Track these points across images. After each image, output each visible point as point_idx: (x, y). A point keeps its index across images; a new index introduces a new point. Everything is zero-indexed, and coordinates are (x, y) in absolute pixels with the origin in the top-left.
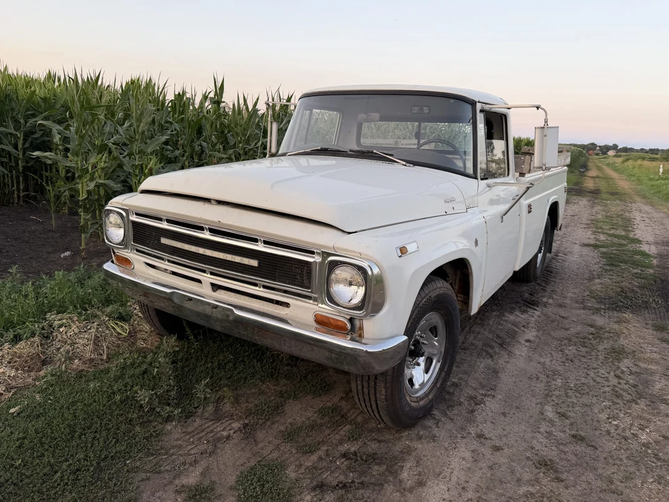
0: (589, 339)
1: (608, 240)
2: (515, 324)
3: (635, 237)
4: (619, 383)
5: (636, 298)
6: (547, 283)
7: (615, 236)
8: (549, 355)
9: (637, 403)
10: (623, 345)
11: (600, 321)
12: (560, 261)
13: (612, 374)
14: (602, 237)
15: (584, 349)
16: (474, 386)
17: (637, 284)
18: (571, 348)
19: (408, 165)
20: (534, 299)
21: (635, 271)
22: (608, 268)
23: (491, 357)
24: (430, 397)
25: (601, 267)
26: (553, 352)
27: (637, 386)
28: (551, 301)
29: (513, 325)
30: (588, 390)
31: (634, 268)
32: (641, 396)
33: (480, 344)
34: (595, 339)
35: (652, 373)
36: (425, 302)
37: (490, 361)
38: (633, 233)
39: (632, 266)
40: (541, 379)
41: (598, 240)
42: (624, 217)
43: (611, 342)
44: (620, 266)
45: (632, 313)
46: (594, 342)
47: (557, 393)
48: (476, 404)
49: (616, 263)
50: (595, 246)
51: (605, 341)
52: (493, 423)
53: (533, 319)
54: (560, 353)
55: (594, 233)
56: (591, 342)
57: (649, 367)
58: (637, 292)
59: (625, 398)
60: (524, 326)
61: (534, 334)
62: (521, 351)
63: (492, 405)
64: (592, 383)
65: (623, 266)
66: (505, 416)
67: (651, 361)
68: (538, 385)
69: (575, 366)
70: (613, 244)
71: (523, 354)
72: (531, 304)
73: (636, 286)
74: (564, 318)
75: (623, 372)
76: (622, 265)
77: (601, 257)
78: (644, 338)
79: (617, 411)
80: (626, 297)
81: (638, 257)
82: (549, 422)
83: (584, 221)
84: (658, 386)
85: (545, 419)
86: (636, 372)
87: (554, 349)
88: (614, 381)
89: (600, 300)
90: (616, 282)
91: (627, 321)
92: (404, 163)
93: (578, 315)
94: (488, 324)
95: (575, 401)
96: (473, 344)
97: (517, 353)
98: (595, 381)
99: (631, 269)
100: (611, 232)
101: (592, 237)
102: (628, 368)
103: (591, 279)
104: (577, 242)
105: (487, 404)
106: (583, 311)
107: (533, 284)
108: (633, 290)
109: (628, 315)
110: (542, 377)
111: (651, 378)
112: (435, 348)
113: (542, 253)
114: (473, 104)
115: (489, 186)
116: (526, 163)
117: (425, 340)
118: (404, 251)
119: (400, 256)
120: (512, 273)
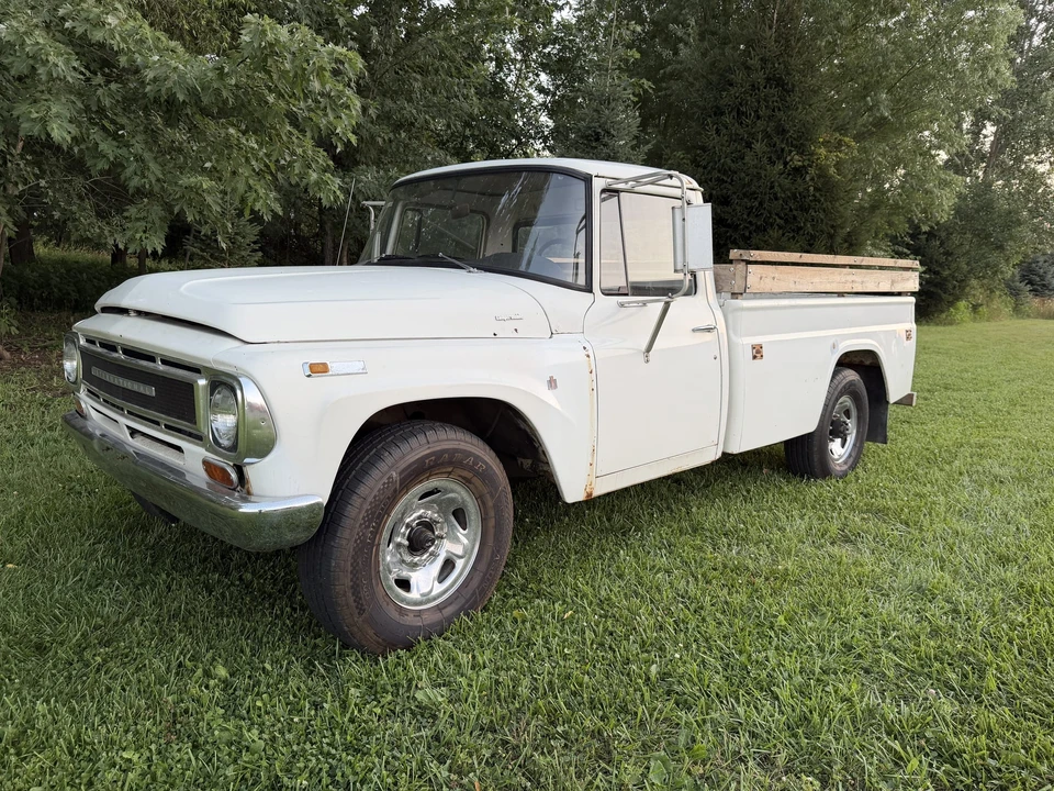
112: (459, 544)
113: (851, 440)
114: (587, 179)
115: (622, 305)
116: (738, 277)
117: (442, 529)
118: (318, 369)
119: (309, 376)
120: (719, 455)
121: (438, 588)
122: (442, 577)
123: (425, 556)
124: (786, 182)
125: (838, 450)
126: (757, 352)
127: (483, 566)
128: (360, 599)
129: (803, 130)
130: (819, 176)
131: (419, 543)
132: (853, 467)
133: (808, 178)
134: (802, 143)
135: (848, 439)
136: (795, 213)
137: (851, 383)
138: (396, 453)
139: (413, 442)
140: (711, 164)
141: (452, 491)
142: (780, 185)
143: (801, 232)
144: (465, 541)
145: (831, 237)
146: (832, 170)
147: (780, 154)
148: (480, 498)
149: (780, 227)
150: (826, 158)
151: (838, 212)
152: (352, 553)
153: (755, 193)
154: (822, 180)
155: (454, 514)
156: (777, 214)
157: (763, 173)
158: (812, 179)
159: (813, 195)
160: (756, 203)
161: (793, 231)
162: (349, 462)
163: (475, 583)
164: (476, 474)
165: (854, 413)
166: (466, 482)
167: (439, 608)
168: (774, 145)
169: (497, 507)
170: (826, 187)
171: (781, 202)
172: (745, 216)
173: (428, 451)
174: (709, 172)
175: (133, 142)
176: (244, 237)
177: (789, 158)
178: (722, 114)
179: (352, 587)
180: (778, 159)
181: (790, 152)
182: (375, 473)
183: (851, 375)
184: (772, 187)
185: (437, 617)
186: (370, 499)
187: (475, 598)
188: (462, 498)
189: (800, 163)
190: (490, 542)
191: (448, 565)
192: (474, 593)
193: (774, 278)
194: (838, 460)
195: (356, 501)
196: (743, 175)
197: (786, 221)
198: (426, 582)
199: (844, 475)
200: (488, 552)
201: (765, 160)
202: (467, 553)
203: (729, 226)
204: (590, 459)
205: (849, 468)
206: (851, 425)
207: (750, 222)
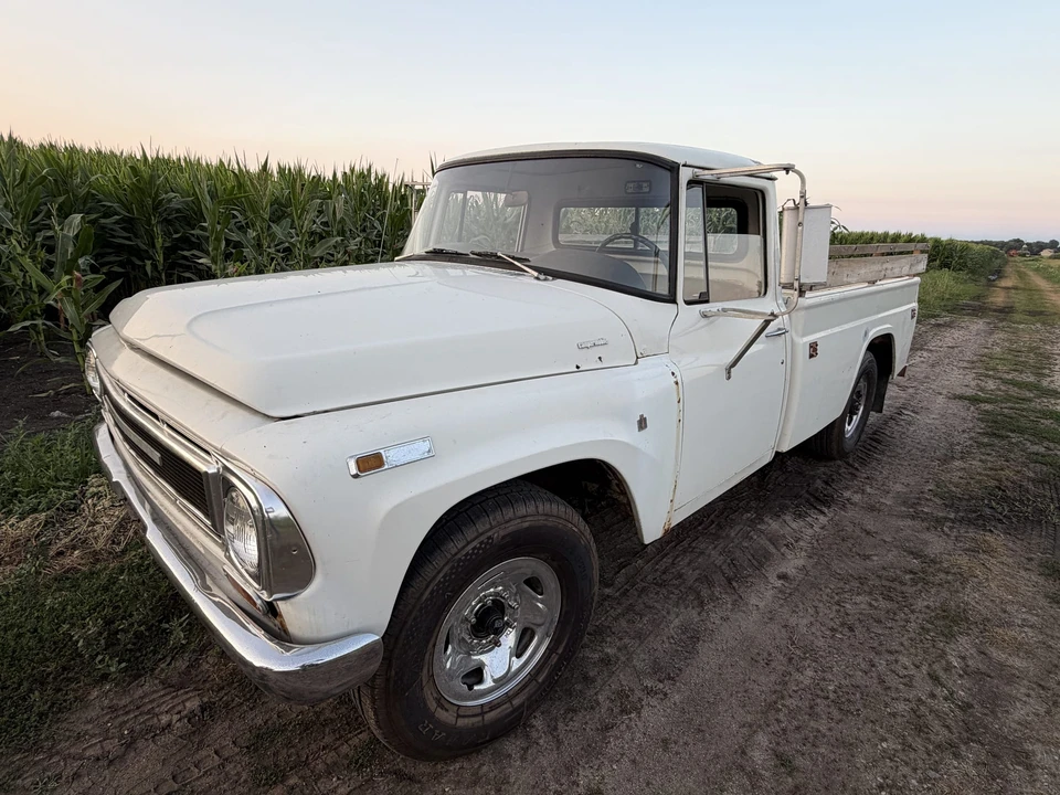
0: (903, 583)
1: (1000, 390)
2: (774, 541)
3: (1052, 386)
4: (933, 696)
5: (1021, 502)
6: (864, 463)
7: (1013, 383)
8: (811, 611)
9: (957, 756)
10: (967, 604)
11: (936, 545)
12: (902, 423)
13: (925, 669)
14: (991, 385)
15: (883, 604)
16: (639, 665)
17: (1032, 475)
18: (859, 599)
19: (542, 277)
20: (830, 490)
21: (1035, 448)
22: (986, 440)
23: (702, 604)
24: (516, 702)
25: (971, 438)
26: (821, 605)
27: (971, 706)
28: (857, 498)
29: (770, 540)
30: (859, 706)
31: (1033, 443)
32: (971, 733)
33: (691, 575)
34: (914, 582)
35: (1012, 679)
36: (474, 549)
37: (694, 613)
38: (1049, 379)
39: (1031, 438)
40: (773, 664)
41: (982, 390)
42: (1041, 351)
43: (945, 594)
44: (1008, 437)
45: (1005, 533)
46: (910, 590)
47: (792, 702)
48: (624, 711)
49: (1003, 433)
50: (974, 400)
51: (933, 591)
52: (634, 761)
53: (810, 531)
54: (836, 607)
55: (979, 376)
56: (904, 588)
57: (1010, 662)
58: (1027, 491)
59: (932, 737)
60: (787, 546)
61: (801, 562)
62: (762, 596)
63: (654, 716)
64: (875, 687)
65: (1015, 437)
66: (666, 749)
67: (1019, 648)
68: (762, 679)
69: (853, 640)
70: (1008, 398)
71: (761, 605)
72: (821, 501)
73: (1029, 479)
74: (868, 533)
75: (948, 668)
76: (1011, 435)
77: (978, 419)
78: (1014, 591)
79: (905, 770)
80: (1005, 499)
81: (1048, 422)
82: (750, 778)
83: (969, 355)
84: (1019, 713)
85: (741, 768)
86: (978, 672)
87: (825, 597)
88: (923, 688)
89: (950, 501)
90: (991, 469)
91: (990, 552)
92: (536, 274)
93: (899, 530)
94: (728, 536)
95: (823, 729)
96: (680, 576)
97: (753, 600)
98: (882, 682)
99: (1029, 444)
100: (1010, 377)
101: (973, 383)
102: (963, 658)
103: (946, 460)
104: (945, 392)
105: (644, 713)
106: (910, 522)
107: (839, 462)
108: (1021, 486)
109: (996, 539)
110: (779, 662)
111: (1007, 689)
114: (675, 170)
115: (703, 315)
118: (369, 464)
119: (356, 476)
120: (772, 456)
126: (813, 348)
202: (546, 621)
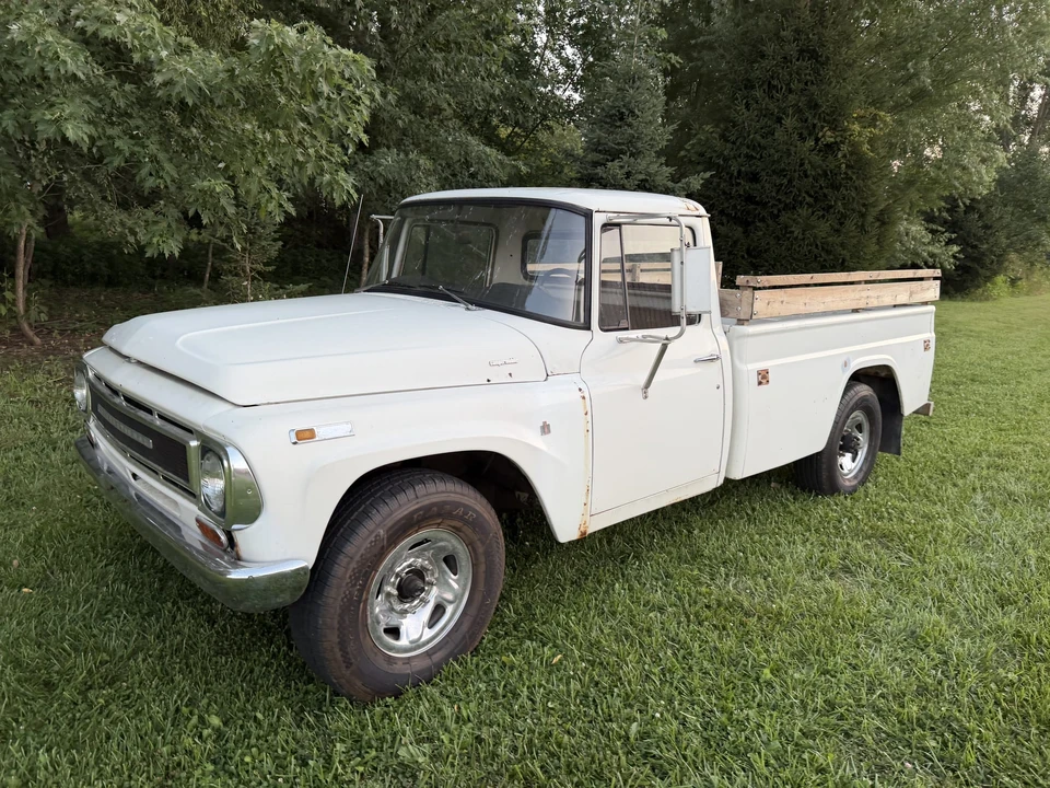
92: (467, 305)
112: (451, 589)
113: (862, 454)
114: (588, 215)
115: (621, 341)
116: (744, 303)
117: (433, 575)
118: (305, 435)
119: (295, 443)
120: (721, 481)
121: (428, 634)
122: (432, 623)
123: (416, 602)
124: (817, 159)
125: (848, 464)
126: (763, 377)
127: (473, 611)
128: (347, 653)
129: (837, 105)
130: (852, 153)
131: (409, 591)
132: (863, 482)
133: (840, 156)
134: (834, 119)
135: (860, 453)
136: (825, 191)
137: (864, 399)
138: (384, 510)
139: (402, 498)
140: (740, 140)
141: (442, 540)
142: (810, 162)
143: (832, 210)
144: (456, 586)
145: (863, 215)
146: (866, 147)
147: (812, 130)
148: (470, 545)
149: (810, 205)
150: (860, 134)
151: (870, 190)
152: (338, 611)
153: (784, 170)
154: (854, 157)
155: (446, 560)
156: (807, 193)
157: (793, 149)
158: (844, 156)
159: (845, 173)
160: (785, 181)
161: (823, 209)
162: (339, 516)
163: (465, 628)
164: (466, 522)
165: (866, 427)
166: (457, 531)
167: (428, 654)
168: (806, 120)
169: (488, 554)
170: (859, 164)
171: (811, 179)
172: (774, 194)
173: (416, 507)
174: (738, 148)
175: (148, 142)
176: (264, 228)
177: (821, 134)
178: (753, 87)
179: (339, 643)
180: (810, 135)
181: (823, 127)
182: (363, 532)
183: (864, 390)
184: (802, 165)
185: (426, 663)
186: (357, 558)
187: (464, 644)
188: (453, 546)
189: (832, 140)
190: (481, 586)
191: (439, 610)
192: (464, 637)
193: (782, 302)
194: (847, 475)
195: (343, 560)
196: (772, 151)
197: (816, 199)
198: (416, 627)
199: (854, 490)
200: (478, 597)
201: (796, 137)
202: (458, 598)
203: (757, 203)
204: (584, 497)
205: (859, 483)
206: (863, 438)
207: (779, 200)
